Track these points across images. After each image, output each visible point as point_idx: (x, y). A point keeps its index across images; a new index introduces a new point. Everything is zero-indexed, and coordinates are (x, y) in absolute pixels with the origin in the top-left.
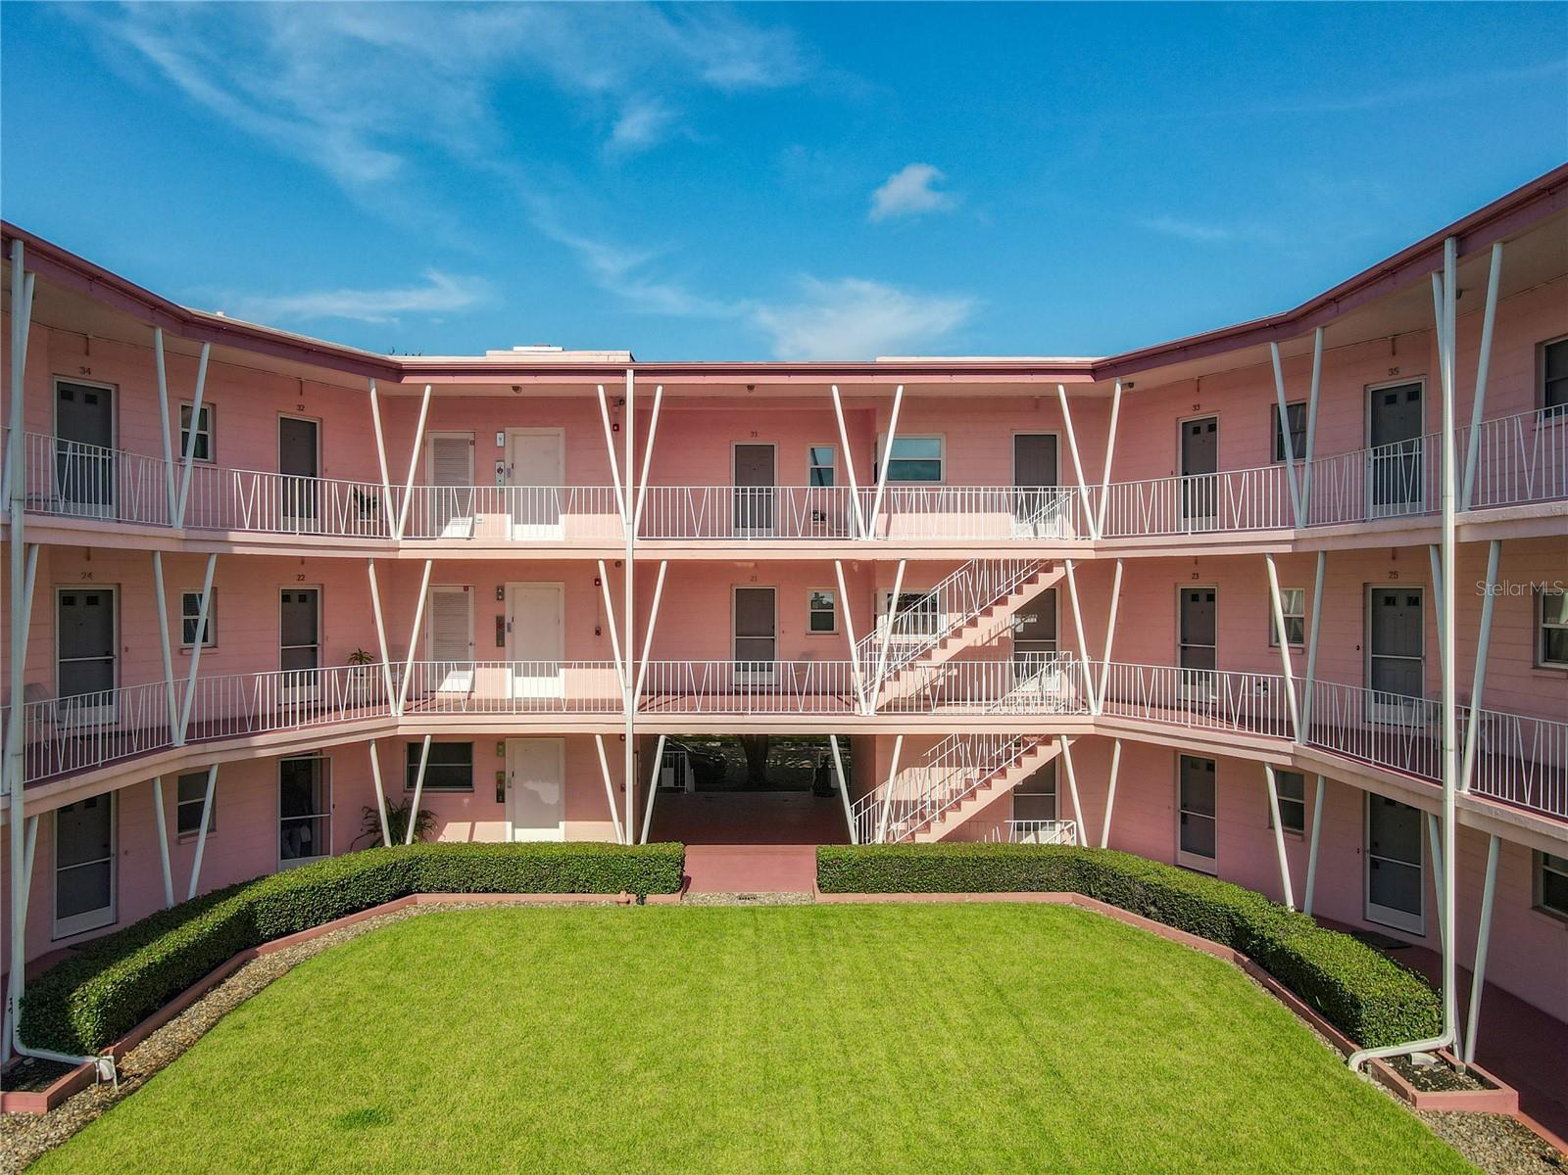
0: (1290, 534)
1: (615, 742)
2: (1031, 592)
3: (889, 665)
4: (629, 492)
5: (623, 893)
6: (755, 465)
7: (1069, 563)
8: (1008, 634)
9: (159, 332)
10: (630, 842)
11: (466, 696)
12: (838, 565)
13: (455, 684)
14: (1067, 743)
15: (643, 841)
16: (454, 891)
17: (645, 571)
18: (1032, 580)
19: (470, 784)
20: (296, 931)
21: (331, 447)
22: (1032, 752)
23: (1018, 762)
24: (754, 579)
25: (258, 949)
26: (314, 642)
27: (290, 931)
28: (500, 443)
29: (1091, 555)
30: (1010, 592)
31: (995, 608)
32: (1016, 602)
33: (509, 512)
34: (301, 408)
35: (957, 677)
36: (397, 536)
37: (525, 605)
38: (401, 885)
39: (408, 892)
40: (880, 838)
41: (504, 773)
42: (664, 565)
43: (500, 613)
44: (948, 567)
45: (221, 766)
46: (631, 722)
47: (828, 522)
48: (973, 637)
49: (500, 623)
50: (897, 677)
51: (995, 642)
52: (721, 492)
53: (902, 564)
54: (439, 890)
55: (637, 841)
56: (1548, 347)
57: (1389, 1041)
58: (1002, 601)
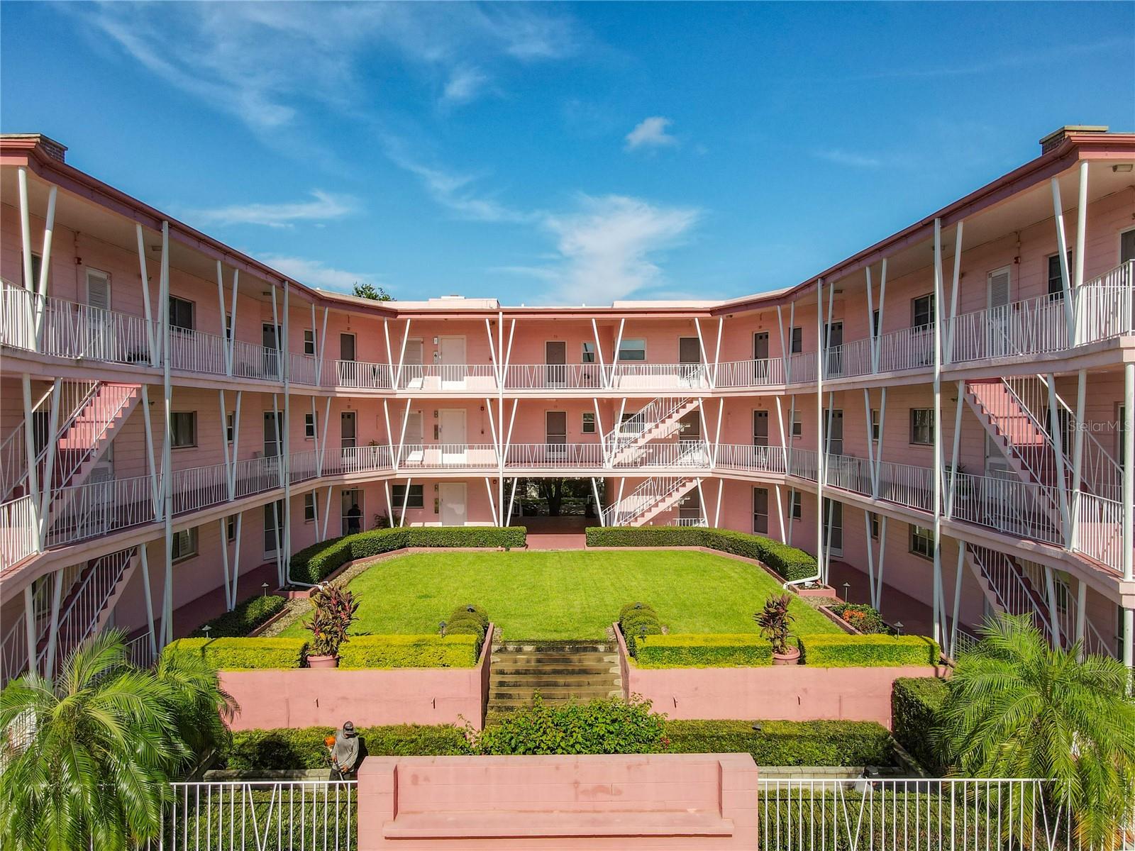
0: (783, 387)
1: (494, 481)
2: (683, 412)
3: (619, 446)
4: (501, 367)
5: (500, 547)
6: (556, 353)
7: (700, 399)
8: (677, 432)
9: (313, 305)
10: (501, 525)
11: (420, 463)
12: (595, 400)
13: (415, 457)
14: (699, 481)
15: (508, 525)
16: (424, 546)
17: (508, 403)
18: (684, 407)
19: (422, 505)
21: (360, 347)
22: (684, 485)
23: (677, 490)
24: (556, 407)
25: (352, 562)
26: (354, 437)
27: (363, 557)
28: (436, 343)
29: (710, 396)
30: (674, 413)
31: (667, 420)
32: (676, 417)
33: (439, 375)
34: (349, 329)
35: (653, 453)
36: (395, 387)
37: (446, 419)
38: (402, 542)
39: (405, 546)
40: (614, 525)
41: (438, 499)
42: (516, 401)
43: (436, 424)
44: (647, 401)
45: (333, 487)
46: (502, 472)
47: (591, 380)
48: (657, 434)
49: (436, 428)
50: (622, 451)
51: (670, 437)
52: (541, 367)
53: (624, 400)
54: (418, 546)
55: (504, 525)
56: (916, 301)
57: (798, 578)
58: (670, 417)
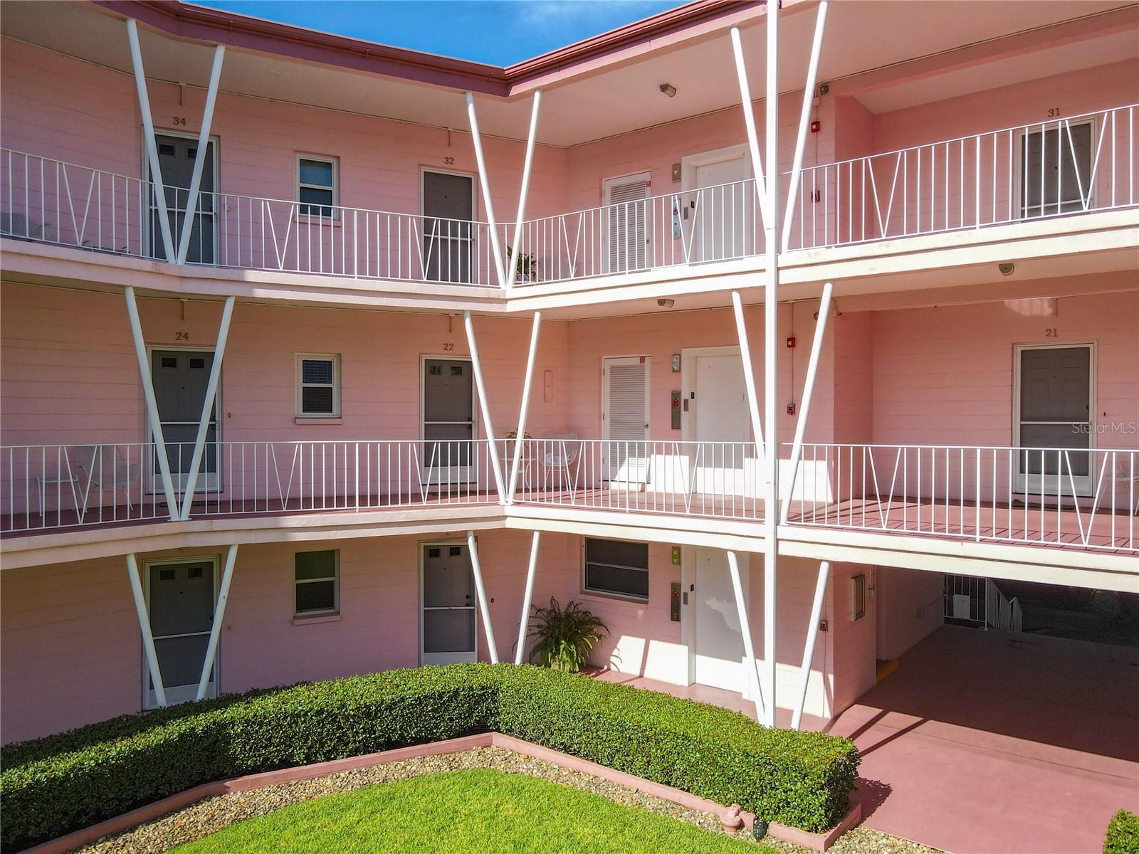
9: (132, 25)
13: (631, 474)
19: (646, 594)
20: (297, 764)
25: (227, 784)
26: (470, 419)
27: (286, 763)
34: (449, 160)
38: (467, 719)
39: (481, 728)
41: (679, 585)
42: (827, 290)
43: (675, 387)
45: (243, 549)
49: (676, 401)
